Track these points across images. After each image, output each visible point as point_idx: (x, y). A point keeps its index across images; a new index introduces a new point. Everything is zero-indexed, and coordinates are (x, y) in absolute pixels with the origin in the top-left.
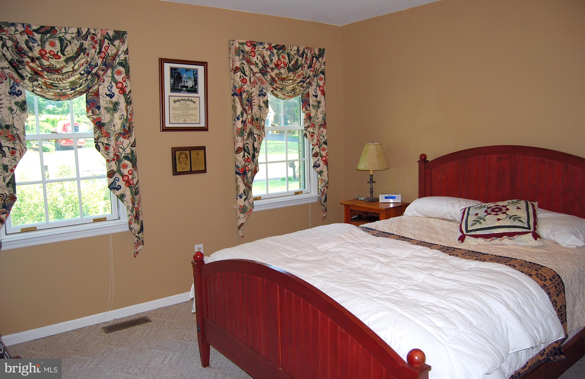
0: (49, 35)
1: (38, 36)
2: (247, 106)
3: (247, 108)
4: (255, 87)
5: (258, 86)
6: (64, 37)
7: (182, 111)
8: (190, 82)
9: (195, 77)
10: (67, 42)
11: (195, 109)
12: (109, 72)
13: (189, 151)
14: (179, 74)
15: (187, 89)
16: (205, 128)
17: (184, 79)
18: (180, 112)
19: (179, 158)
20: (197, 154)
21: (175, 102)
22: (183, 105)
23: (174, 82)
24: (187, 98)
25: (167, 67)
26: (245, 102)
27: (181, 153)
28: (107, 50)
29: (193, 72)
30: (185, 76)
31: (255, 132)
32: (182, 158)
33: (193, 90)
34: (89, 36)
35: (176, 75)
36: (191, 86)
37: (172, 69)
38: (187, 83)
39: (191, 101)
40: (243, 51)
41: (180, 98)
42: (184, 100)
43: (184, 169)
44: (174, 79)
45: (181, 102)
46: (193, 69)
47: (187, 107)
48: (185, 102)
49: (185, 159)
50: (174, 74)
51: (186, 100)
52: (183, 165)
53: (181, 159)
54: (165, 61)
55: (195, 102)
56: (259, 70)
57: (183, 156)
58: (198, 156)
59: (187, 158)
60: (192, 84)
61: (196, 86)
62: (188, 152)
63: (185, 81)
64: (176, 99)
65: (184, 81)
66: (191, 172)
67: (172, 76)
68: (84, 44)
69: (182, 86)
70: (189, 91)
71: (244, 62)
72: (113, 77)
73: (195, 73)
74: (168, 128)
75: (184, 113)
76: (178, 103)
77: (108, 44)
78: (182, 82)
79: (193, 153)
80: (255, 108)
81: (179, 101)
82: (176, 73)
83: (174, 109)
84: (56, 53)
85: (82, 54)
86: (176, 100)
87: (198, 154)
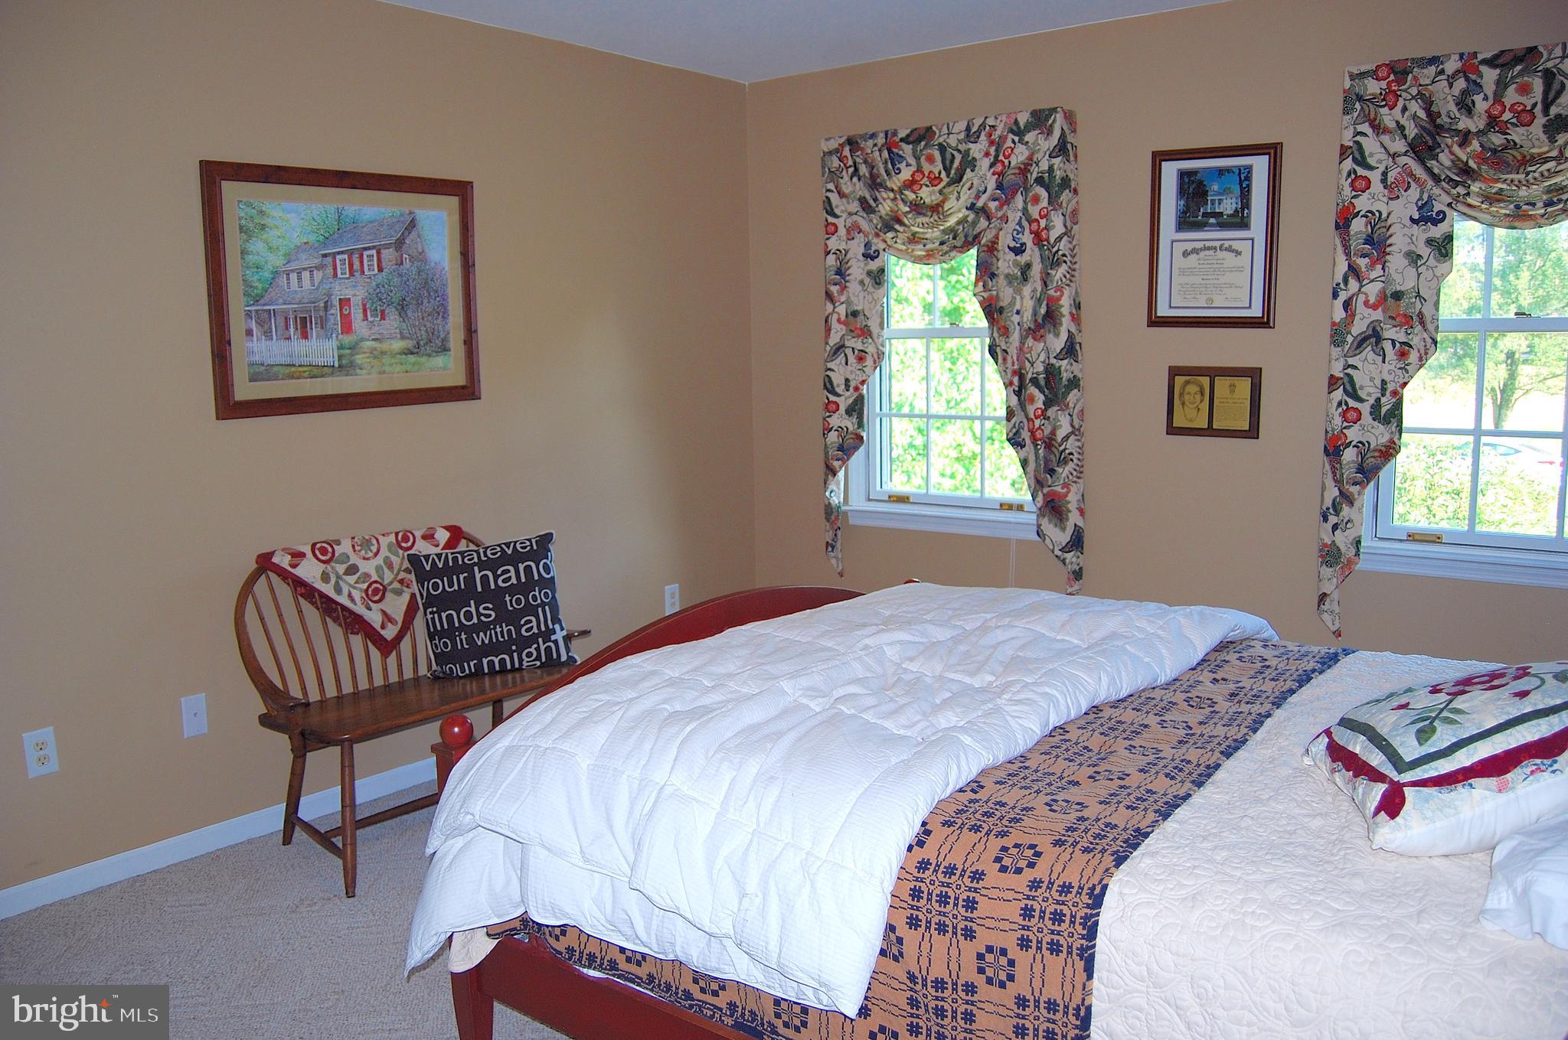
0: (923, 143)
1: (907, 149)
2: (1364, 256)
3: (1362, 263)
4: (1398, 197)
5: (1414, 193)
6: (948, 144)
7: (1205, 277)
8: (1229, 201)
9: (1244, 186)
10: (953, 152)
11: (1240, 269)
12: (1019, 201)
13: (1208, 378)
14: (1201, 183)
15: (1220, 220)
16: (1261, 320)
17: (1212, 195)
18: (1197, 280)
19: (1181, 395)
20: (1230, 386)
21: (1186, 254)
22: (1206, 262)
23: (1187, 206)
24: (1217, 244)
25: (1170, 171)
26: (1357, 244)
27: (1187, 383)
28: (1009, 156)
29: (1240, 174)
30: (1216, 187)
31: (1386, 334)
32: (1189, 393)
33: (1240, 220)
34: (983, 133)
35: (1193, 189)
36: (1230, 212)
37: (1183, 175)
38: (1221, 206)
39: (1230, 249)
40: (1360, 98)
41: (1199, 245)
42: (1209, 249)
43: (1191, 421)
44: (1188, 198)
45: (1202, 254)
46: (1239, 168)
47: (1218, 266)
48: (1211, 252)
49: (1198, 397)
50: (1186, 186)
51: (1215, 248)
52: (1192, 413)
53: (1187, 397)
54: (1163, 158)
55: (1238, 253)
56: (1409, 144)
57: (1192, 389)
58: (1232, 391)
59: (1202, 394)
60: (1234, 206)
61: (1246, 211)
62: (1205, 381)
63: (1214, 200)
64: (1189, 246)
65: (1211, 200)
66: (1210, 431)
67: (1182, 191)
68: (971, 152)
69: (1205, 215)
70: (1223, 226)
71: (1365, 128)
72: (1025, 211)
73: (1245, 177)
74: (1162, 320)
75: (1208, 282)
76: (1193, 257)
77: (1013, 142)
78: (1207, 204)
79: (1222, 384)
80: (1396, 261)
81: (1195, 251)
82: (1193, 182)
83: (1183, 272)
84: (937, 175)
85: (968, 170)
86: (1189, 249)
87: (1232, 386)
